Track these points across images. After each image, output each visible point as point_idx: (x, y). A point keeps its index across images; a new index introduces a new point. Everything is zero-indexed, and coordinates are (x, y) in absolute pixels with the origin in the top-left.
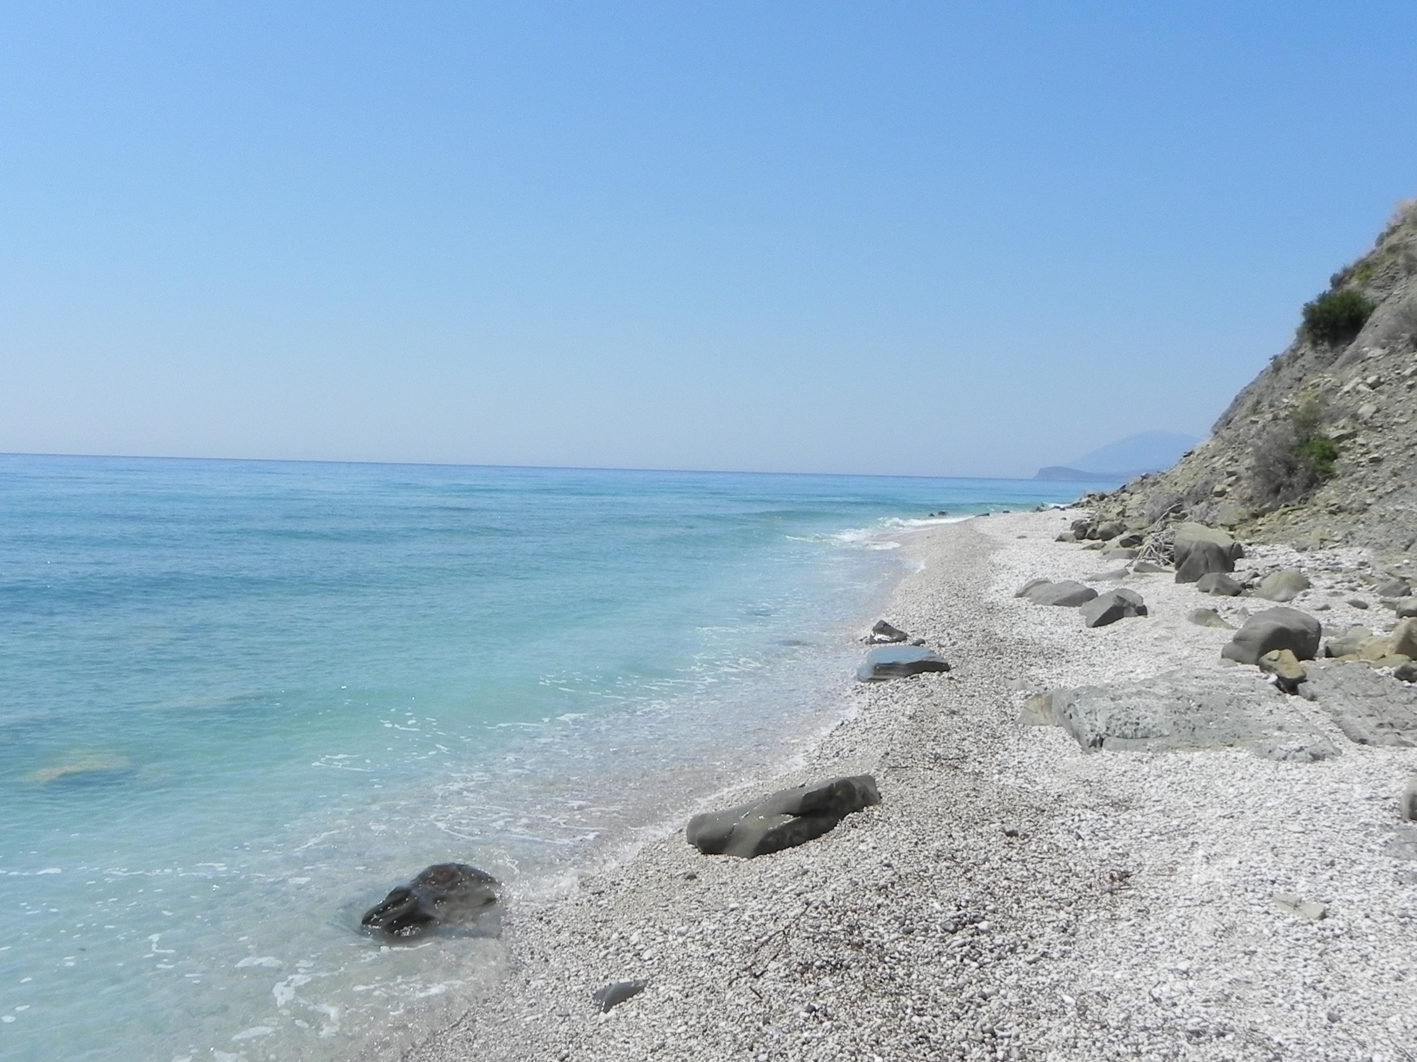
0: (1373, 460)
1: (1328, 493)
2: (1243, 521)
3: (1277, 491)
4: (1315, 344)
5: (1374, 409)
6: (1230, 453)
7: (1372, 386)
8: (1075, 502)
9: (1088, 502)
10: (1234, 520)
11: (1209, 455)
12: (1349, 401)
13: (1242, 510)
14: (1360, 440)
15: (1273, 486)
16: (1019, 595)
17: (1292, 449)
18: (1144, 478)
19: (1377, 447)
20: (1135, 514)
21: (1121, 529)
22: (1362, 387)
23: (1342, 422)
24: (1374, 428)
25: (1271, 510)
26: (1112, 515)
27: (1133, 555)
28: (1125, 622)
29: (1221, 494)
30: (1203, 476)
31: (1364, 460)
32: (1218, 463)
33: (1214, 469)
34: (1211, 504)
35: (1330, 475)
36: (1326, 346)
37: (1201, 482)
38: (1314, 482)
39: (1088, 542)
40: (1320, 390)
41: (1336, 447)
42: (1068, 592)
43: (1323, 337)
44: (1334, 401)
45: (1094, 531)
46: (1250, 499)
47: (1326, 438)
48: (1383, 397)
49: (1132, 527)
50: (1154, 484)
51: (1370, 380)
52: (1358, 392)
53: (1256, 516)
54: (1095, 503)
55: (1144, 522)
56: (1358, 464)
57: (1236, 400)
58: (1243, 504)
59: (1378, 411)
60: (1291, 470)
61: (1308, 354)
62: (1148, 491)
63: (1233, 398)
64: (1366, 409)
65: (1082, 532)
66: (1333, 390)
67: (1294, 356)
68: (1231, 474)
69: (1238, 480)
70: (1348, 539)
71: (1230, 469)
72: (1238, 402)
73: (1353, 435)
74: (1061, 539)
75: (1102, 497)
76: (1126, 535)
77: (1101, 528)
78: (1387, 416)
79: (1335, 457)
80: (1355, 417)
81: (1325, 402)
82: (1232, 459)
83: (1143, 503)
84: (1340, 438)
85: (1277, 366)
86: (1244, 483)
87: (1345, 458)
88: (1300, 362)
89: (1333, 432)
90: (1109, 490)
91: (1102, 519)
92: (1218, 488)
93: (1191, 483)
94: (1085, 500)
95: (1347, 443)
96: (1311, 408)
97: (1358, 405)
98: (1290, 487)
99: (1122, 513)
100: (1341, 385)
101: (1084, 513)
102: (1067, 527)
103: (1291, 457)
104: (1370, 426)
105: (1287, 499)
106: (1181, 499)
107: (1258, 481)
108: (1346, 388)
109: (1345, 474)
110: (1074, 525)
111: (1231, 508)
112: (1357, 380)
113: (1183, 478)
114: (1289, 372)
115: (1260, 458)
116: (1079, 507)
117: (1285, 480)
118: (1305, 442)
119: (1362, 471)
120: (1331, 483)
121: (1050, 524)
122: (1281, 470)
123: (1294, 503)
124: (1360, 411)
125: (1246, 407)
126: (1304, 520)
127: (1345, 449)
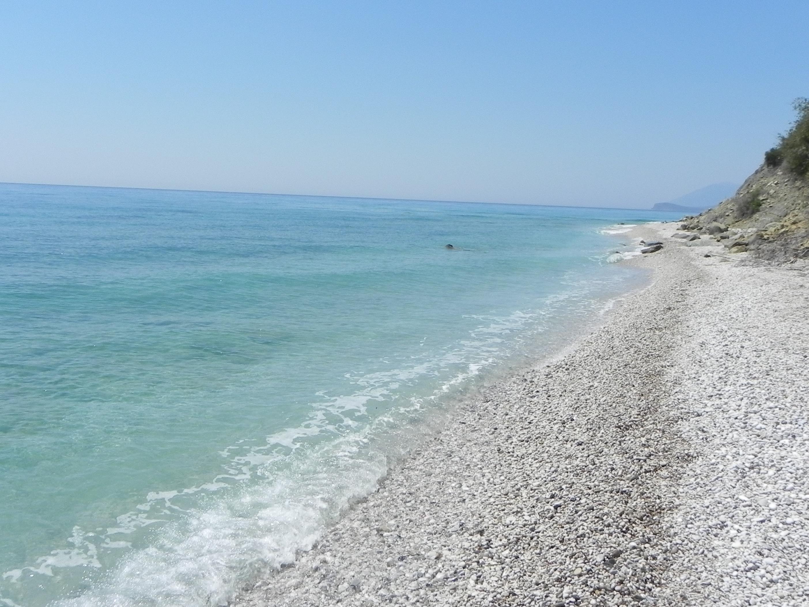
0: (770, 207)
1: (756, 216)
2: (733, 223)
3: (743, 215)
4: (768, 166)
5: (774, 191)
6: (733, 204)
7: (776, 184)
8: (681, 219)
10: (730, 223)
11: (726, 204)
12: (768, 188)
14: (768, 201)
15: (742, 213)
16: (672, 237)
17: (748, 203)
18: (710, 210)
19: (773, 203)
20: (702, 222)
21: (697, 226)
22: (773, 185)
23: (764, 195)
24: (773, 197)
25: (740, 220)
26: (696, 222)
27: (699, 232)
28: (695, 240)
29: (728, 216)
30: (724, 210)
31: (768, 207)
32: (729, 206)
33: (727, 208)
34: (725, 219)
35: (758, 211)
36: (771, 167)
37: (723, 212)
38: (753, 213)
39: (685, 230)
40: (763, 184)
41: (761, 203)
42: (685, 236)
43: (771, 163)
44: (765, 188)
45: (689, 227)
46: (736, 217)
47: (759, 200)
48: (778, 188)
49: (701, 226)
51: (775, 182)
52: (771, 186)
53: (737, 222)
54: (689, 220)
55: (705, 224)
56: (766, 208)
58: (734, 219)
60: (748, 209)
61: (766, 169)
63: (744, 181)
64: (772, 192)
65: (685, 228)
66: (765, 185)
67: (762, 169)
68: (732, 210)
69: (733, 212)
70: (753, 226)
71: (732, 208)
72: (746, 181)
73: (767, 199)
74: (677, 229)
75: (692, 218)
76: (699, 228)
77: (691, 226)
78: (778, 194)
79: (761, 205)
80: (768, 194)
81: (762, 189)
84: (763, 200)
85: (757, 172)
86: (735, 212)
87: (763, 206)
88: (763, 172)
89: (761, 198)
90: (694, 215)
91: (692, 224)
92: (727, 214)
93: (720, 212)
94: (685, 219)
95: (764, 201)
96: (758, 190)
97: (770, 190)
98: (747, 213)
99: (698, 222)
100: (768, 183)
101: (685, 223)
102: (679, 226)
103: (748, 205)
104: (772, 196)
105: (746, 217)
106: (717, 217)
107: (738, 212)
108: (769, 184)
109: (763, 210)
110: (682, 226)
111: (730, 220)
112: (772, 182)
113: (718, 211)
114: (759, 175)
115: (740, 205)
116: (684, 221)
117: (746, 212)
118: (753, 201)
119: (767, 210)
120: (758, 213)
121: (673, 226)
122: (745, 209)
123: (747, 218)
124: (770, 192)
125: (746, 185)
126: (747, 222)
127: (763, 203)
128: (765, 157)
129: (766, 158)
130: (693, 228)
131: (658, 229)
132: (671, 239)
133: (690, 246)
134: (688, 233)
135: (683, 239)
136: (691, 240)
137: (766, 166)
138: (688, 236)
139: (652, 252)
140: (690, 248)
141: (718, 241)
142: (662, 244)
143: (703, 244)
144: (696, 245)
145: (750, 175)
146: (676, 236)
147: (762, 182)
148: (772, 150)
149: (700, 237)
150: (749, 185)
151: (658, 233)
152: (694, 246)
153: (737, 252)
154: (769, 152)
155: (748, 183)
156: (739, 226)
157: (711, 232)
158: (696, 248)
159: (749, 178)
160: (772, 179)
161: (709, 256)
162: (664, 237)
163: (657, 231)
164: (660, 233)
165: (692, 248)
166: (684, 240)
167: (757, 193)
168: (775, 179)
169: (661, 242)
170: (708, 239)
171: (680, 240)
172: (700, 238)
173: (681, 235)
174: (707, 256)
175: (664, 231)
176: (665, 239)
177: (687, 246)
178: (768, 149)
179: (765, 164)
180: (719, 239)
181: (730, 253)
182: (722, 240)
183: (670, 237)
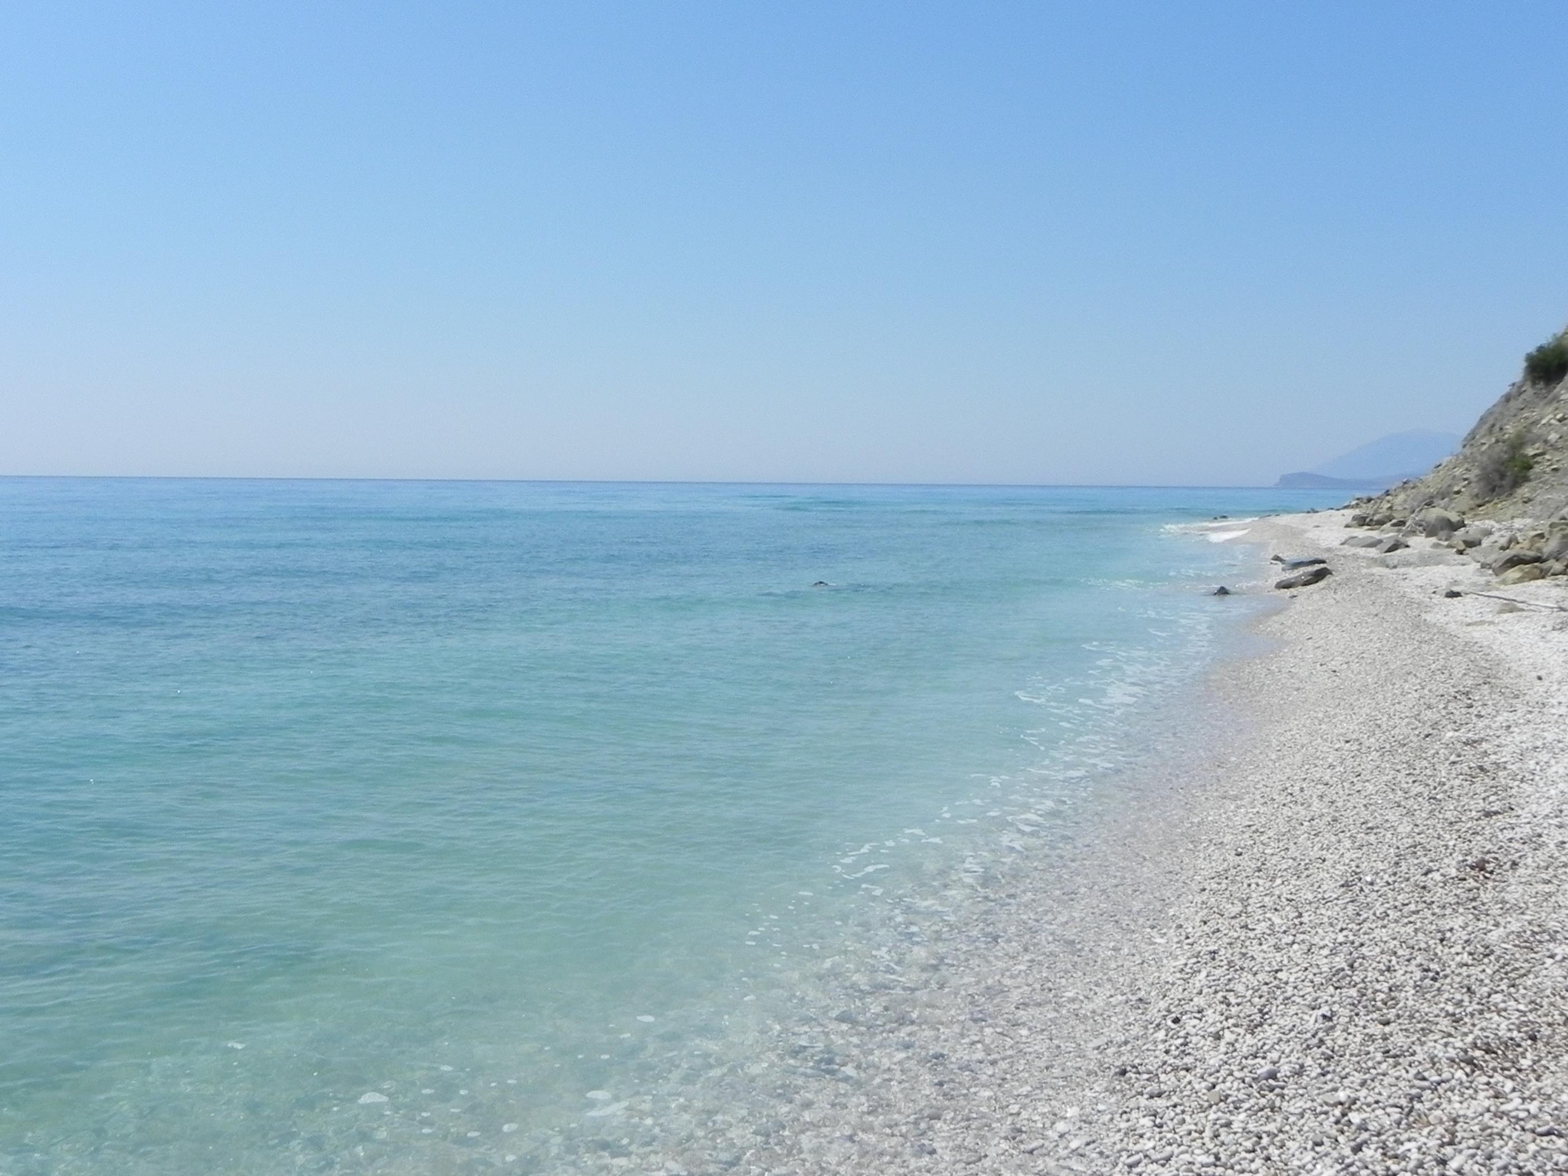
0: (1554, 469)
1: (1524, 491)
2: (1472, 509)
3: (1493, 490)
4: (1534, 384)
5: (1558, 436)
6: (1466, 466)
7: (1560, 421)
8: (1346, 504)
9: (1357, 504)
10: (1464, 508)
11: (1451, 466)
12: (1544, 430)
13: (1471, 502)
14: (1547, 457)
15: (1490, 487)
16: (1342, 544)
17: (1503, 464)
18: (1405, 483)
19: (1558, 461)
20: (1400, 508)
21: (1390, 518)
22: (1553, 421)
23: (1537, 445)
24: (1557, 449)
25: (1489, 502)
26: (1384, 509)
27: (1399, 531)
28: (1398, 552)
29: (1458, 492)
30: (1448, 481)
31: (1548, 470)
32: (1458, 472)
33: (1455, 477)
34: (1451, 500)
35: (1527, 479)
36: (1541, 385)
37: (1446, 485)
38: (1516, 484)
39: (1366, 527)
40: (1529, 421)
41: (1532, 461)
42: (1369, 541)
43: (1540, 378)
44: (1536, 430)
45: (1371, 520)
46: (1477, 496)
47: (1526, 456)
49: (1398, 517)
50: (1413, 488)
51: (1559, 416)
52: (1551, 425)
53: (1480, 506)
54: (1364, 505)
55: (1407, 513)
56: (1544, 472)
57: (1481, 419)
58: (1472, 499)
59: (1560, 438)
60: (1502, 476)
61: (1529, 391)
62: (1409, 492)
63: (1478, 419)
64: (1553, 437)
65: (1362, 521)
66: (1535, 423)
67: (1519, 391)
68: (1465, 479)
69: (1469, 483)
70: (1524, 515)
71: (1465, 476)
72: (1483, 420)
73: (1543, 454)
74: (1347, 526)
75: (1369, 500)
76: (1394, 521)
77: (1376, 518)
79: (1531, 467)
80: (1546, 442)
81: (1529, 431)
82: (1467, 469)
83: (1405, 501)
84: (1536, 455)
85: (1508, 398)
86: (1473, 485)
87: (1537, 469)
88: (1523, 396)
89: (1530, 451)
90: (1374, 495)
91: (1376, 512)
92: (1456, 489)
93: (1439, 486)
94: (1354, 503)
95: (1539, 459)
96: (1519, 436)
97: (1549, 433)
98: (1501, 487)
99: (1390, 508)
100: (1541, 419)
101: (1357, 512)
102: (1349, 520)
103: (1503, 468)
104: (1555, 448)
105: (1499, 495)
106: (1432, 497)
107: (1482, 484)
108: (1544, 421)
109: (1536, 479)
110: (1354, 518)
111: (1464, 501)
112: (1551, 416)
113: (1433, 483)
114: (1514, 404)
115: (1484, 469)
116: (1353, 507)
117: (1498, 483)
118: (1512, 458)
119: (1547, 477)
120: (1527, 484)
121: (1333, 519)
122: (1496, 476)
123: (1503, 497)
124: (1550, 438)
125: (1486, 427)
126: (1507, 507)
127: (1537, 463)
128: (1524, 364)
129: (1527, 368)
130: (1381, 523)
131: (1303, 527)
132: (1340, 549)
133: (1395, 567)
134: (1375, 534)
135: (1370, 550)
136: (1389, 550)
137: (1529, 383)
138: (1380, 541)
139: (1306, 584)
140: (1394, 571)
141: (1461, 552)
142: (1323, 562)
143: (1425, 561)
144: (1408, 564)
145: (1490, 405)
146: (1351, 541)
147: (1526, 418)
148: (1540, 349)
149: (1409, 544)
150: (1493, 426)
151: (1307, 535)
152: (1404, 565)
153: (1520, 580)
154: (1535, 353)
155: (1490, 422)
156: (1487, 516)
157: (1431, 531)
158: (1411, 571)
159: (1490, 413)
160: (1551, 409)
161: (1457, 595)
162: (1324, 544)
163: (1305, 531)
164: (1310, 535)
165: (1401, 570)
166: (1373, 552)
167: (1517, 444)
168: (1557, 409)
169: (1320, 557)
170: (1428, 549)
171: (1362, 551)
172: (1407, 546)
173: (1363, 538)
174: (1453, 595)
175: (1317, 531)
176: (1329, 550)
177: (1387, 566)
178: (1531, 348)
179: (1525, 380)
180: (1462, 547)
181: (1504, 582)
182: (1468, 550)
183: (1336, 544)
